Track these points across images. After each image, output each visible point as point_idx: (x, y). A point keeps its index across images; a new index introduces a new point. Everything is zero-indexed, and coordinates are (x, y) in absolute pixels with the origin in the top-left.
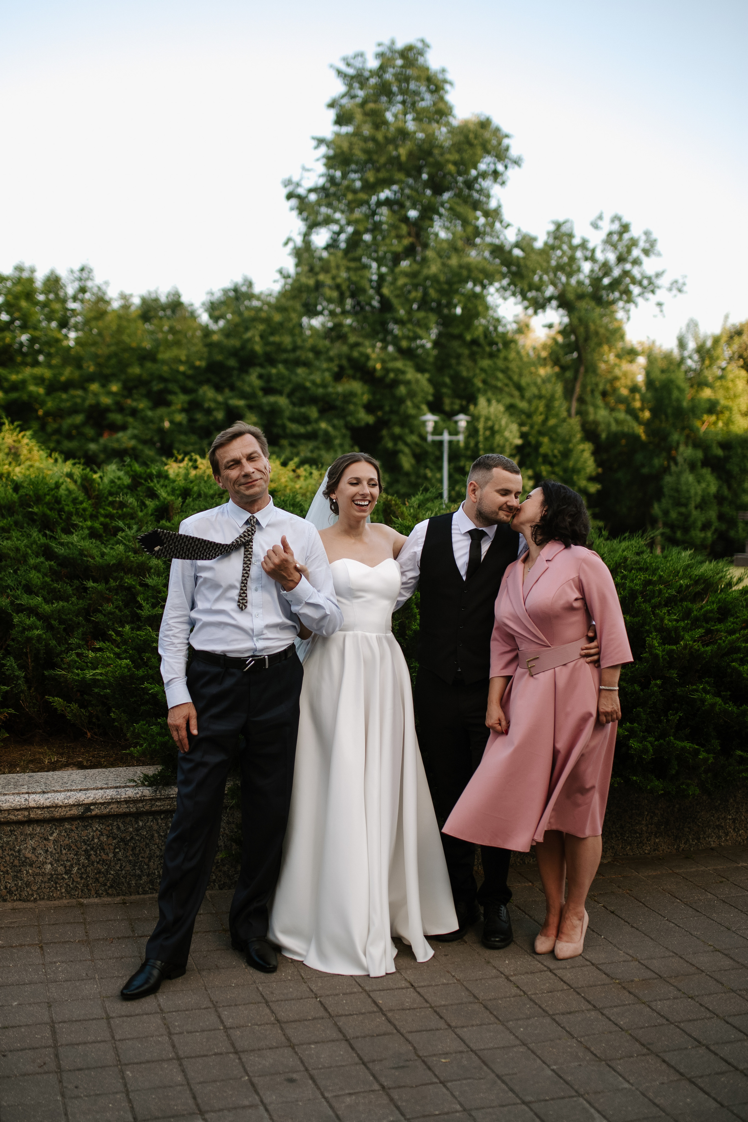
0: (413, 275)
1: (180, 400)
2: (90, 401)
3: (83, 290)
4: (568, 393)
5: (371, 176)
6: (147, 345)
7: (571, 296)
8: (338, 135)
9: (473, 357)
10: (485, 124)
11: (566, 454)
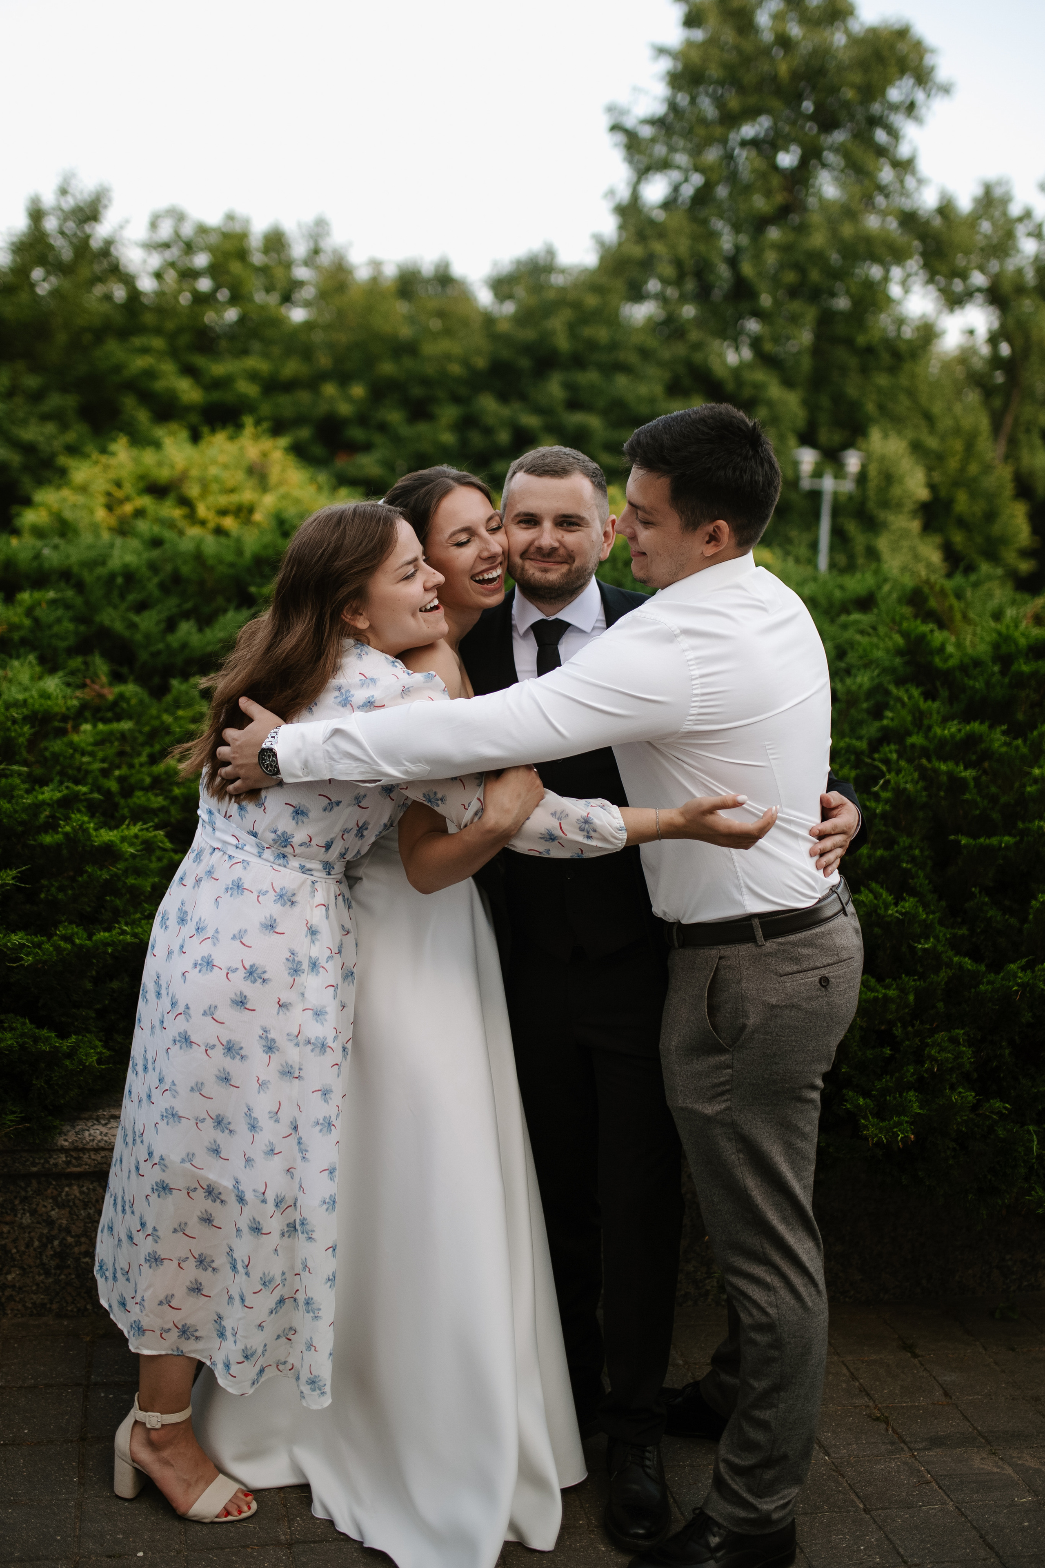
0: (785, 249)
1: (449, 413)
2: (322, 409)
3: (316, 251)
4: (996, 427)
5: (734, 102)
6: (405, 332)
7: (1006, 287)
8: (689, 44)
9: (865, 371)
10: (903, 33)
11: (991, 516)
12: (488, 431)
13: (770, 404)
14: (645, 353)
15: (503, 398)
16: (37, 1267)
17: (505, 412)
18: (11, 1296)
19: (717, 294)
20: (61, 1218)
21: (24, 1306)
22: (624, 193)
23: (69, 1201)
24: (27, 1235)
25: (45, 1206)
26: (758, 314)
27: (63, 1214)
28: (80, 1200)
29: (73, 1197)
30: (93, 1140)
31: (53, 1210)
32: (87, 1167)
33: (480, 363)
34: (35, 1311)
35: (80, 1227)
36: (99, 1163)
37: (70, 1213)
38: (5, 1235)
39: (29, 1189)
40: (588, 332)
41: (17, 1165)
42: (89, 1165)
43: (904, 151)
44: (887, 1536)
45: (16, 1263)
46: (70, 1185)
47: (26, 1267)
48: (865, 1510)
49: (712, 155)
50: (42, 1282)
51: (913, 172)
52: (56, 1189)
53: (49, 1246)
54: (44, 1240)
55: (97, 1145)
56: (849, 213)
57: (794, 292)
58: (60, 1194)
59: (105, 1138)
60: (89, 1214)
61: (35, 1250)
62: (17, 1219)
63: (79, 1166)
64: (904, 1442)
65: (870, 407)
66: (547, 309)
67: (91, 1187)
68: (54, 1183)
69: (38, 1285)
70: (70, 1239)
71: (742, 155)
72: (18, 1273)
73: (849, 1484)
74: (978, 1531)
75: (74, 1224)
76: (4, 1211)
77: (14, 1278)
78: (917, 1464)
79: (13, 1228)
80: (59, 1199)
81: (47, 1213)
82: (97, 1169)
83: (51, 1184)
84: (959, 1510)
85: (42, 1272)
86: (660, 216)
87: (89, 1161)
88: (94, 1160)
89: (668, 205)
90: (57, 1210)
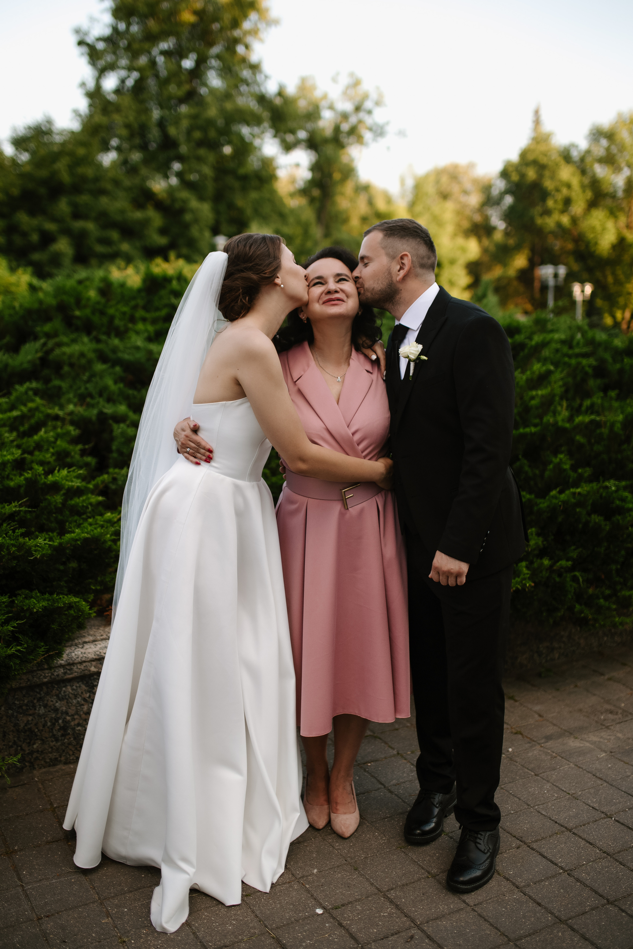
0: (192, 117)
4: (319, 218)
5: (153, 27)
7: (317, 139)
9: (244, 190)
12: (25, 235)
13: (192, 211)
14: (116, 183)
15: (32, 213)
16: (50, 737)
17: (35, 222)
18: (37, 757)
19: (153, 146)
20: (62, 707)
21: (45, 762)
22: (91, 84)
23: (66, 696)
24: (43, 720)
25: (52, 701)
26: (180, 158)
27: (63, 704)
28: (72, 694)
29: (68, 693)
30: (78, 658)
31: (57, 702)
32: (76, 674)
33: (15, 192)
34: (52, 764)
35: (73, 710)
36: (83, 670)
37: (67, 703)
38: (30, 722)
39: (42, 692)
40: (81, 170)
41: (35, 679)
42: (77, 672)
43: (254, 58)
44: (553, 784)
45: (38, 737)
46: (65, 686)
47: (44, 738)
48: (536, 775)
49: (143, 60)
50: (54, 746)
51: (260, 72)
52: (58, 690)
53: (57, 724)
54: (53, 721)
55: (81, 660)
56: (227, 96)
57: (200, 144)
58: (60, 693)
59: (85, 655)
60: (78, 701)
61: (48, 728)
62: (36, 711)
63: (71, 674)
64: (534, 741)
65: (249, 212)
66: (55, 157)
67: (78, 685)
68: (56, 686)
69: (52, 748)
70: (68, 718)
71: (161, 60)
72: (39, 743)
73: (521, 765)
74: (591, 773)
75: (70, 708)
76: (28, 708)
77: (37, 746)
78: (545, 750)
79: (34, 717)
80: (60, 695)
81: (53, 705)
82: (82, 674)
83: (54, 687)
84: (577, 766)
85: (53, 740)
86: (112, 97)
87: (77, 670)
88: (80, 669)
89: (118, 91)
90: (59, 702)
